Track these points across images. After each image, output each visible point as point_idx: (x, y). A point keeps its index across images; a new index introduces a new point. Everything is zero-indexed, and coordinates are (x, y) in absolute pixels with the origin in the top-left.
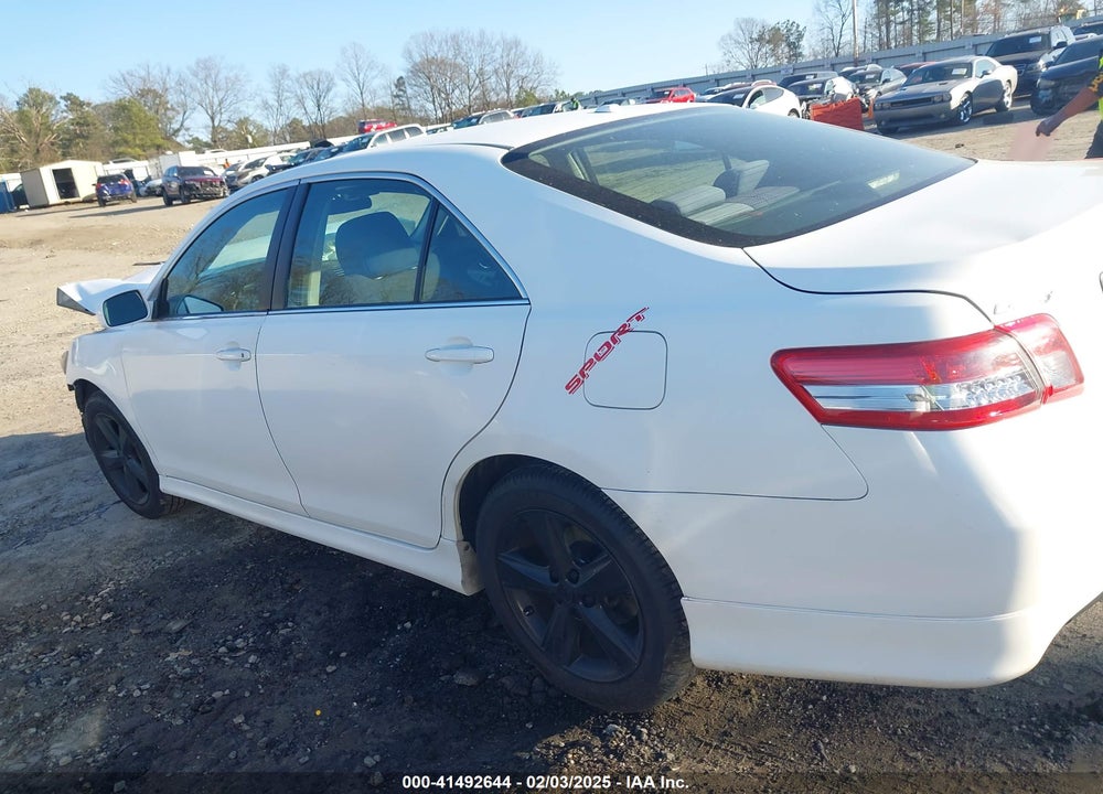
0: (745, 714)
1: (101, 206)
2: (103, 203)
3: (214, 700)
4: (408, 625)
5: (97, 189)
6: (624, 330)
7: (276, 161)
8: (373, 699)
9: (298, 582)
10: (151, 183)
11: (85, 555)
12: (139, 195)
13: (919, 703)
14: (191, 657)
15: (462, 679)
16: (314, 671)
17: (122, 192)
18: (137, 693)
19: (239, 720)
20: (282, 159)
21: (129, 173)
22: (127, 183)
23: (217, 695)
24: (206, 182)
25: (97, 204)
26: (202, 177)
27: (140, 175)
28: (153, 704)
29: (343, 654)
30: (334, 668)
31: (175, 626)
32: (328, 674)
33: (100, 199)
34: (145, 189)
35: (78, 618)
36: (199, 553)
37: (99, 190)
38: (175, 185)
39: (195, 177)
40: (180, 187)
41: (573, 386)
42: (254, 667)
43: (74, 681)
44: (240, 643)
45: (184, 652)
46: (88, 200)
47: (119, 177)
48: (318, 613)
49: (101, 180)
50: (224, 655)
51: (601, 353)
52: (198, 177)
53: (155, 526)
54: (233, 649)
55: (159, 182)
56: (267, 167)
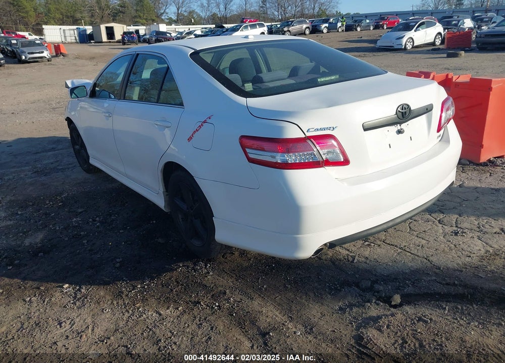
0: (244, 266)
1: (123, 45)
2: (124, 44)
3: (81, 235)
4: (154, 222)
5: (122, 37)
6: (205, 122)
7: (199, 32)
8: (129, 242)
9: (127, 203)
10: (145, 37)
11: (62, 182)
12: (140, 41)
13: (303, 272)
14: (80, 221)
15: (160, 240)
16: (116, 231)
17: (132, 39)
18: (58, 228)
19: (85, 242)
20: (202, 32)
21: (137, 32)
22: (135, 36)
23: (82, 233)
24: (167, 39)
25: (121, 44)
26: (166, 37)
27: (142, 32)
28: (61, 233)
29: (128, 228)
30: (123, 231)
31: (80, 210)
32: (120, 233)
33: (123, 42)
34: (142, 39)
35: (51, 203)
36: (99, 188)
37: (123, 37)
38: (154, 39)
39: (162, 36)
40: (155, 40)
41: (190, 139)
42: (98, 227)
43: (41, 222)
44: (97, 219)
45: (79, 219)
46: (118, 42)
47: (132, 33)
48: (127, 214)
49: (125, 33)
50: (90, 222)
51: (198, 129)
52: (164, 36)
53: (87, 176)
54: (94, 221)
55: (148, 37)
56: (194, 35)
